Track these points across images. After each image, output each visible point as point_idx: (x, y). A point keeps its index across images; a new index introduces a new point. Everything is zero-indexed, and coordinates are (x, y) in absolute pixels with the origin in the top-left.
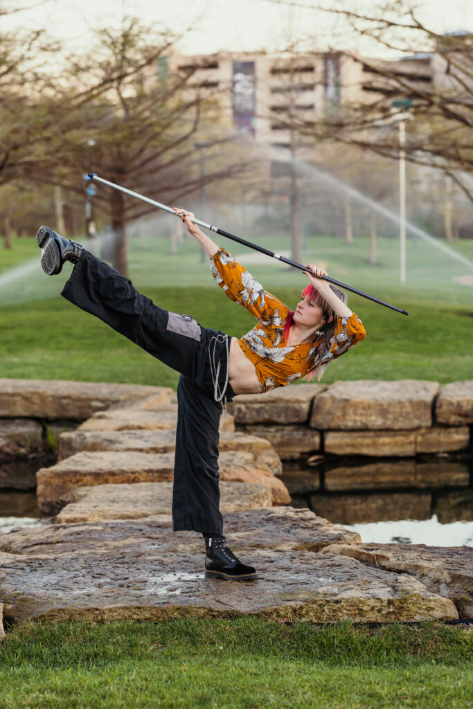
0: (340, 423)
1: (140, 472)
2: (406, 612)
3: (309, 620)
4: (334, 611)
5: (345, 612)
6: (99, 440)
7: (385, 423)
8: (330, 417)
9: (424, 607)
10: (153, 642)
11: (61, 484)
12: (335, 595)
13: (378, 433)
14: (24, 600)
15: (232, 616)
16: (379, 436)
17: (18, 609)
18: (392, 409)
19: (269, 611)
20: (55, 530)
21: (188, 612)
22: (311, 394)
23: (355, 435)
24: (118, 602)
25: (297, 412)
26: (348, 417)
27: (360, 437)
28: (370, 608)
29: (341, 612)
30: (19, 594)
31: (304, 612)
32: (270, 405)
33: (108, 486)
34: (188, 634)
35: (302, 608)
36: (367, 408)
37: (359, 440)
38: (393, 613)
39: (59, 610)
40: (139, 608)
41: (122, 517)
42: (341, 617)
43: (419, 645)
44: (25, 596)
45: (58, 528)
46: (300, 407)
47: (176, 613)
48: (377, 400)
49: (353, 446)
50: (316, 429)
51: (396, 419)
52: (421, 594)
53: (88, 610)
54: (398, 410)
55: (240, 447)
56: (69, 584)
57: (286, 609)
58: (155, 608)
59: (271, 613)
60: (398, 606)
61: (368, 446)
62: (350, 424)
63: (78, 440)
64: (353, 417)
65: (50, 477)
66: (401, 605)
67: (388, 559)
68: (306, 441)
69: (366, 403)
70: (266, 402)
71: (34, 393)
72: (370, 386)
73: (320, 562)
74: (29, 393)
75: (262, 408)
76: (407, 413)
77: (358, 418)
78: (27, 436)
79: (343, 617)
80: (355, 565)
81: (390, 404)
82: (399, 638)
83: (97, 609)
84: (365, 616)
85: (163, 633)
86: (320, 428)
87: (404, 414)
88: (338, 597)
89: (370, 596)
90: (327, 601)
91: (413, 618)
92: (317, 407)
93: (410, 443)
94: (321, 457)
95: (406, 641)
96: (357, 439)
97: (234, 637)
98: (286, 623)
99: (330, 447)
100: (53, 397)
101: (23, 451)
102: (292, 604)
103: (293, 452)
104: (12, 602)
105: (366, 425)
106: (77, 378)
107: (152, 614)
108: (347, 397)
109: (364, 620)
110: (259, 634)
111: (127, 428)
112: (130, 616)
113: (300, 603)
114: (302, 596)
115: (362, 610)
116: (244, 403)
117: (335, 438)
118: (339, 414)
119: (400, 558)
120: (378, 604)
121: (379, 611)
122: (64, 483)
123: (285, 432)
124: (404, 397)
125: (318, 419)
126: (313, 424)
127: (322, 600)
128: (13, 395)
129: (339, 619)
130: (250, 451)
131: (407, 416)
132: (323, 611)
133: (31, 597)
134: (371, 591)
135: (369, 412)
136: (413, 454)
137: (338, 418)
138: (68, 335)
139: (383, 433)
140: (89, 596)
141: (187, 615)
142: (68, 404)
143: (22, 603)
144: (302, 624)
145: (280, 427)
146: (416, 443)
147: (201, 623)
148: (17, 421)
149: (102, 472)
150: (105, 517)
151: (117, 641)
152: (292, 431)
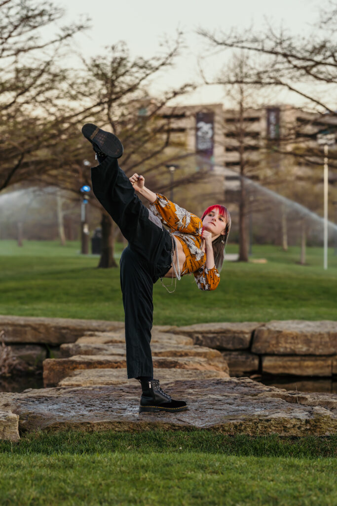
0: (274, 349)
1: (121, 362)
2: (318, 429)
3: (246, 434)
4: (266, 427)
5: (273, 428)
6: (90, 349)
7: (308, 350)
8: (267, 344)
9: (333, 426)
10: (129, 445)
11: (61, 370)
12: (267, 416)
13: (304, 358)
14: (35, 417)
15: (189, 429)
16: (305, 360)
17: (29, 423)
18: (314, 339)
19: (217, 427)
20: (57, 391)
21: (156, 427)
22: (253, 328)
23: (286, 359)
24: (105, 419)
25: (241, 341)
26: (280, 345)
27: (290, 361)
28: (292, 425)
29: (271, 428)
30: (30, 413)
31: (243, 428)
32: (220, 335)
33: (97, 369)
34: (155, 440)
35: (241, 425)
36: (295, 338)
37: (289, 363)
38: (309, 429)
39: (61, 423)
40: (120, 423)
41: (107, 384)
42: (270, 432)
43: (328, 450)
44: (35, 415)
45: (59, 389)
46: (244, 337)
47: (147, 427)
48: (302, 332)
49: (284, 367)
50: (256, 354)
51: (317, 347)
52: (330, 416)
53: (82, 424)
54: (319, 340)
55: (198, 354)
56: (69, 409)
57: (230, 425)
58: (132, 423)
59: (218, 428)
60: (313, 424)
61: (295, 368)
62: (282, 350)
63: (74, 349)
64: (284, 345)
65: (53, 365)
66: (315, 424)
67: (307, 399)
68: (248, 363)
69: (294, 334)
70: (217, 333)
71: (40, 325)
72: (298, 324)
73: (255, 401)
74: (36, 324)
75: (214, 337)
76: (326, 343)
77: (288, 346)
78: (35, 356)
79: (272, 431)
80: (282, 402)
81: (312, 336)
82: (313, 446)
83: (89, 423)
84: (288, 431)
85: (138, 440)
86: (259, 353)
87: (323, 343)
88: (269, 417)
89: (292, 417)
90: (260, 420)
91: (324, 434)
92: (257, 336)
93: (328, 366)
94: (260, 376)
95: (318, 448)
96: (286, 361)
97: (191, 443)
98: (229, 435)
99: (266, 367)
100: (56, 327)
101: (31, 368)
102: (235, 422)
103: (238, 371)
104: (25, 418)
105: (294, 351)
106: (74, 317)
107: (130, 428)
108: (280, 330)
109: (287, 434)
110: (209, 440)
111: (111, 342)
112: (113, 429)
113: (240, 421)
114: (241, 417)
115: (286, 427)
116: (201, 333)
117: (270, 361)
118: (274, 342)
119: (316, 398)
120: (299, 423)
121: (299, 428)
122: (64, 369)
123: (232, 356)
124: (324, 330)
125: (258, 346)
126: (253, 350)
127: (256, 419)
128: (25, 326)
129: (269, 434)
130: (205, 357)
131: (325, 345)
132: (257, 427)
133: (40, 415)
134: (293, 414)
135: (296, 341)
136: (330, 375)
137: (273, 345)
138: (67, 294)
139: (307, 358)
140: (83, 415)
141: (156, 429)
142: (67, 333)
143: (32, 419)
144: (241, 436)
145: (228, 352)
146: (332, 366)
147: (166, 434)
148: (27, 346)
149: (93, 362)
150: (94, 384)
151: (104, 443)
152: (237, 355)
